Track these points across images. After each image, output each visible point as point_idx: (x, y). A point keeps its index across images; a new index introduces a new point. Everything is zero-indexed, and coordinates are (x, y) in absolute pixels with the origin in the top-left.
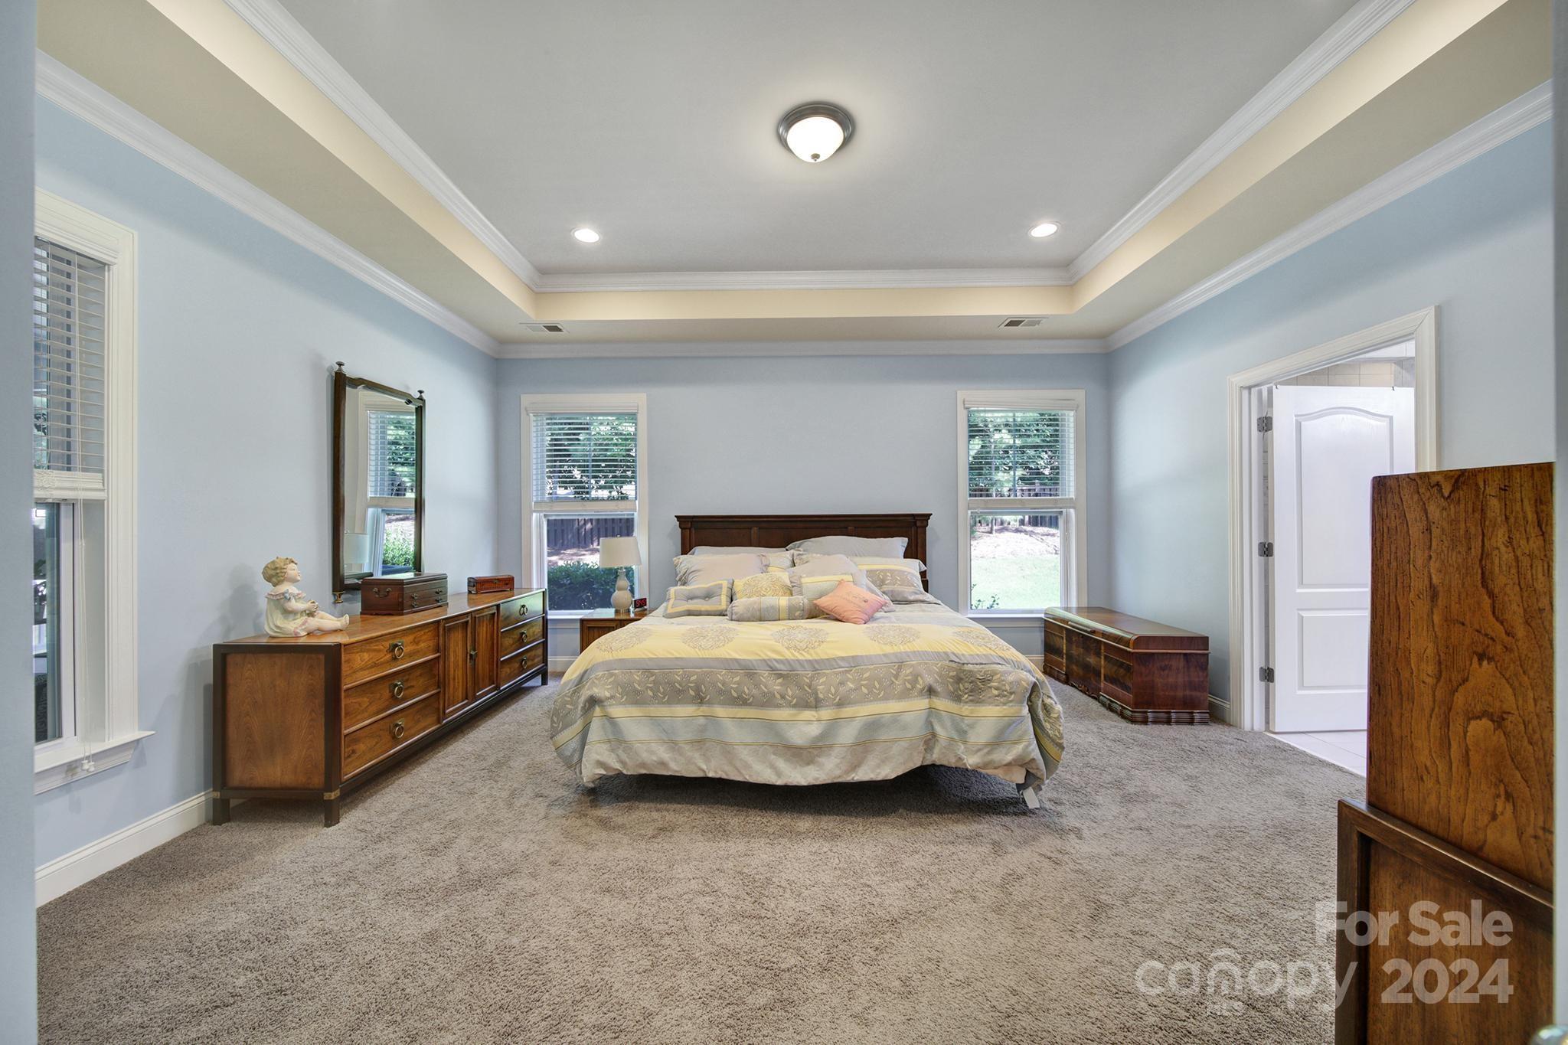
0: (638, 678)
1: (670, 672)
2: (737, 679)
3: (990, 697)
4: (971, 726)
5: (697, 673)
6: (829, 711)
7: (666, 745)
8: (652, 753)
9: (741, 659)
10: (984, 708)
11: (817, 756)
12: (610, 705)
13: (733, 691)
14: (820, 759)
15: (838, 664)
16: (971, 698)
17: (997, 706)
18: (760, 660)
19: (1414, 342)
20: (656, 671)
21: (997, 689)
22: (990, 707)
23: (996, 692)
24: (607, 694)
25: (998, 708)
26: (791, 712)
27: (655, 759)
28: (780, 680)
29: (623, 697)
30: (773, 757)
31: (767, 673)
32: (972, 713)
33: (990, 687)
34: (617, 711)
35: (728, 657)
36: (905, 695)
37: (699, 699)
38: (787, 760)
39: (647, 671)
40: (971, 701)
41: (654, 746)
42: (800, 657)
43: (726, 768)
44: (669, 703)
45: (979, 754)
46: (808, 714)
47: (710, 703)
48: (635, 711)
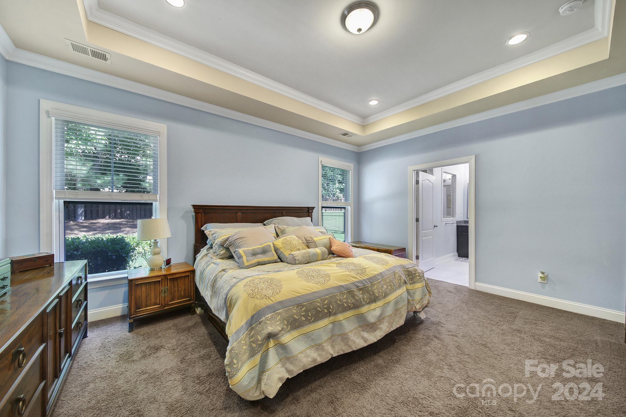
0: (295, 311)
1: (313, 302)
2: (345, 297)
3: (417, 280)
4: (414, 293)
5: (327, 299)
6: (382, 301)
7: (314, 348)
8: (307, 356)
9: (343, 285)
10: (416, 285)
11: (379, 325)
12: (282, 336)
13: (345, 304)
14: (380, 326)
15: (378, 278)
16: (412, 282)
17: (420, 283)
18: (351, 283)
19: (468, 164)
20: (305, 303)
21: (419, 276)
22: (418, 284)
23: (418, 278)
24: (280, 329)
25: (421, 283)
26: (368, 306)
27: (310, 360)
28: (361, 292)
29: (288, 327)
30: (362, 332)
31: (356, 289)
32: (413, 288)
33: (416, 276)
34: (286, 338)
35: (338, 285)
36: (400, 287)
37: (330, 314)
38: (368, 332)
39: (299, 305)
40: (412, 283)
41: (308, 352)
42: (364, 278)
43: (344, 348)
44: (315, 321)
45: (419, 303)
46: (373, 306)
47: (335, 314)
48: (295, 333)
